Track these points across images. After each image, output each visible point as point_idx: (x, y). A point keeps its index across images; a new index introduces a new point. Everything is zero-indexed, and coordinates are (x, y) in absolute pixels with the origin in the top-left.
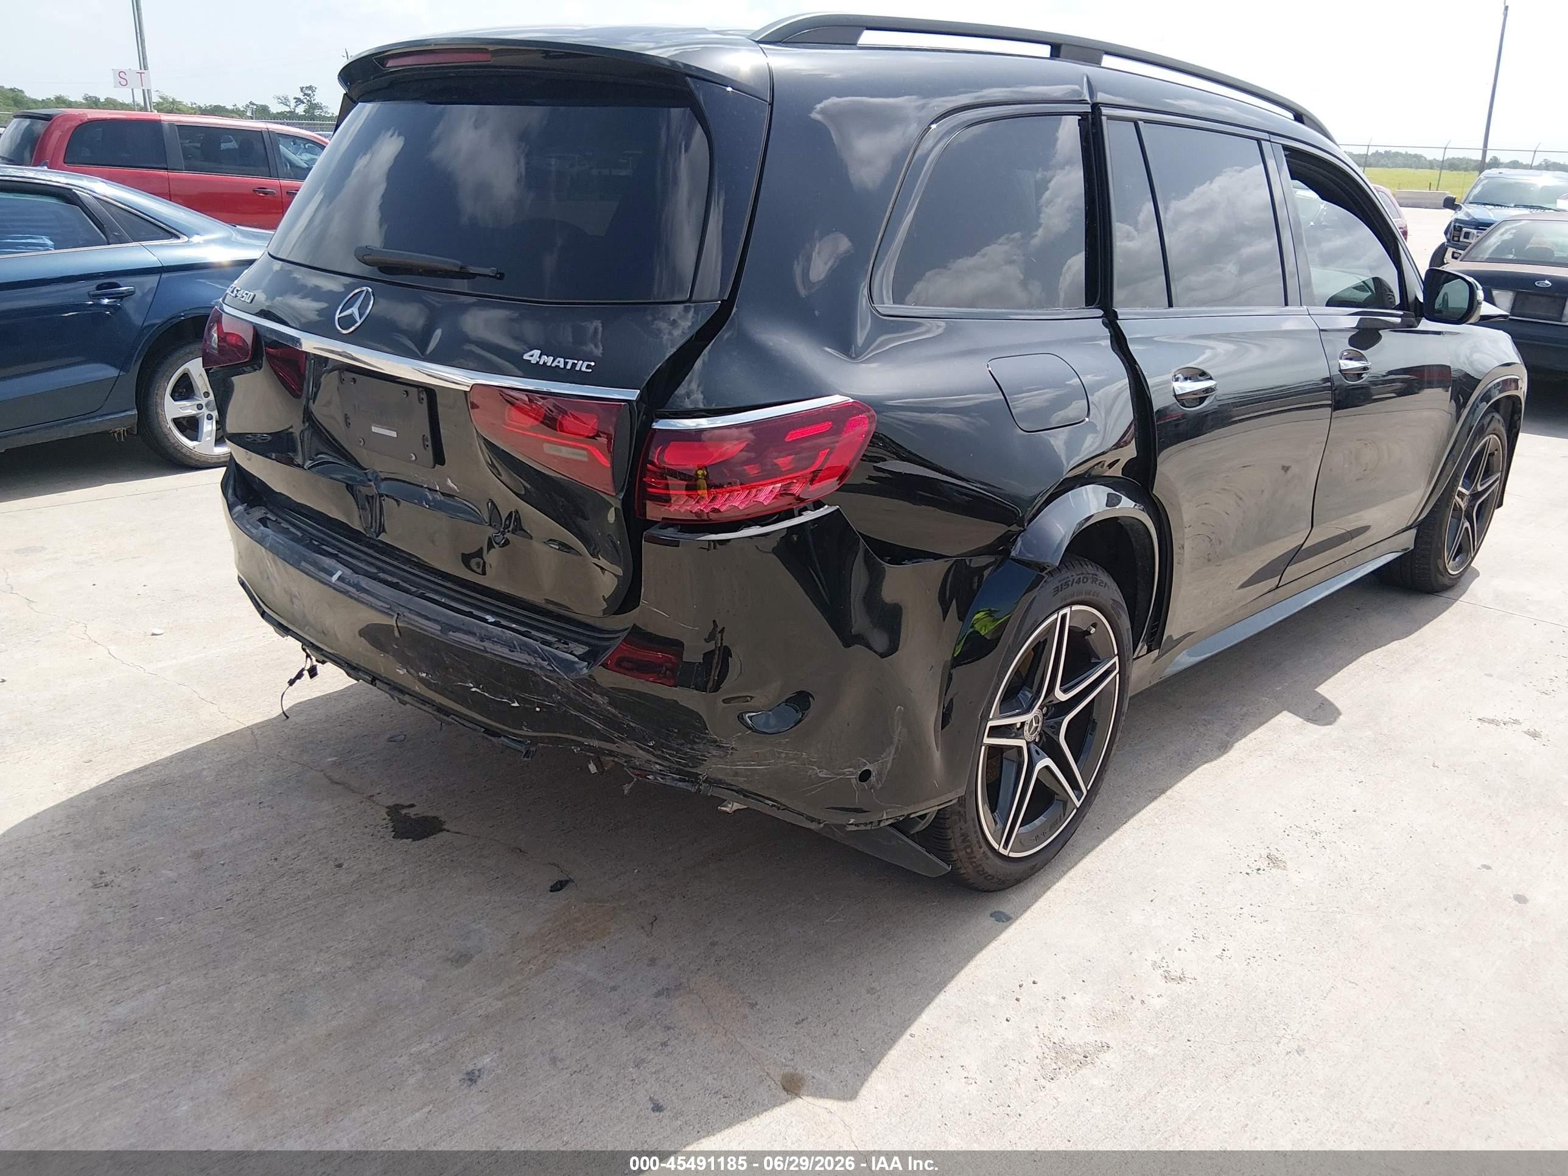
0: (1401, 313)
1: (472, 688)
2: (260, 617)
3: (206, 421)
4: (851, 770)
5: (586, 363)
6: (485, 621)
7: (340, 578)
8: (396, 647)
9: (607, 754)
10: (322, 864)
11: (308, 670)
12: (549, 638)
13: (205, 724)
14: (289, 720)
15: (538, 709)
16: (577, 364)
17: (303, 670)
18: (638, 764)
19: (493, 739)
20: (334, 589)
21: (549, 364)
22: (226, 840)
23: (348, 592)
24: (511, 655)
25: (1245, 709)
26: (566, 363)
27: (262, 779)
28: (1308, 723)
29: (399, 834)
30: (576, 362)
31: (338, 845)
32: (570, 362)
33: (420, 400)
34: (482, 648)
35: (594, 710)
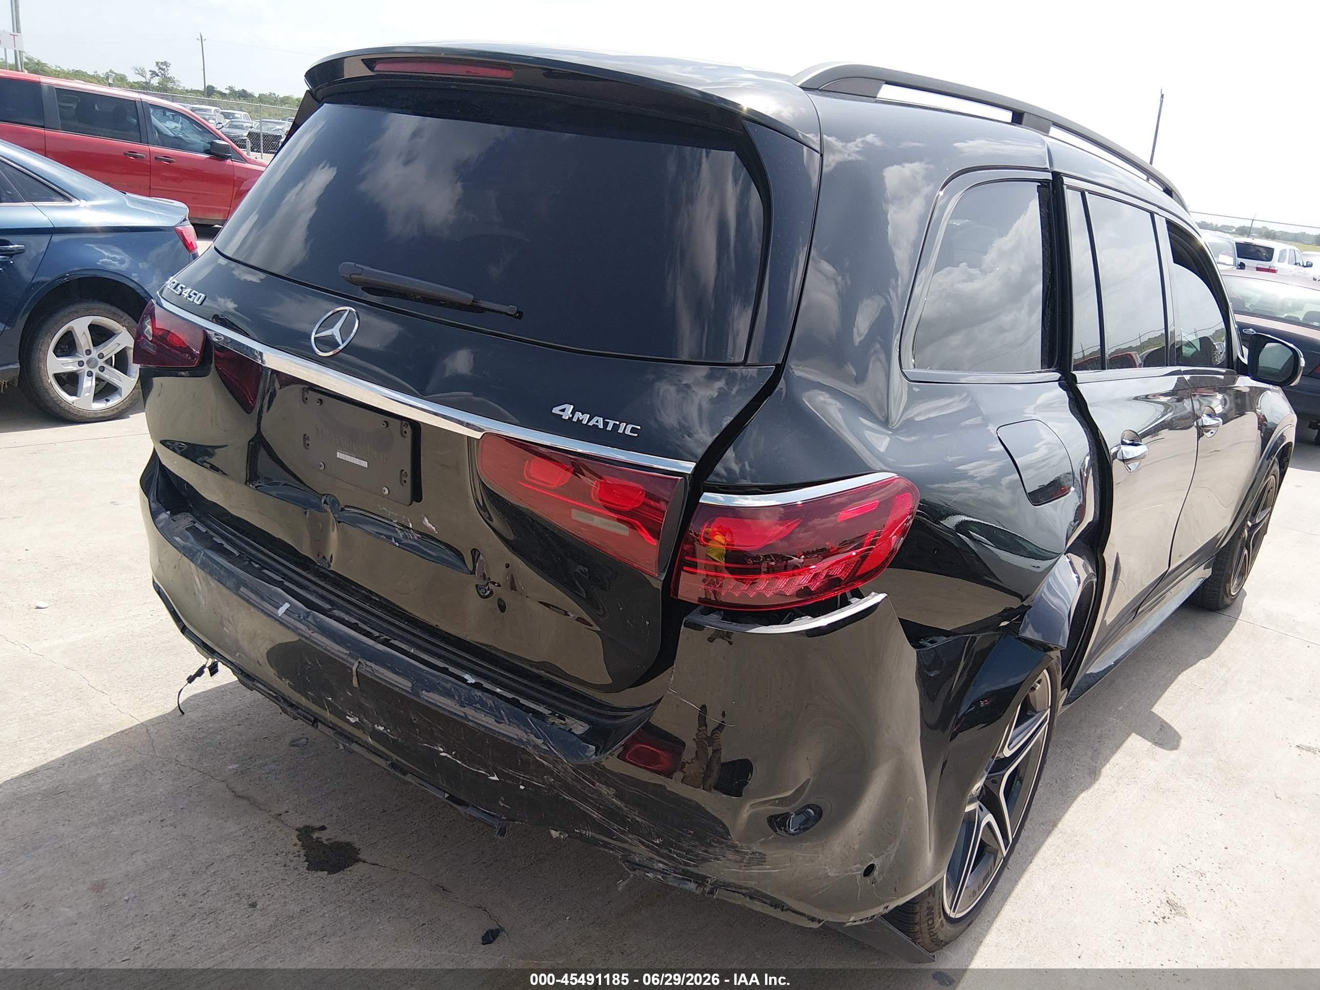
0: (1224, 371)
1: (441, 752)
2: (179, 631)
3: (86, 377)
4: (857, 866)
5: (630, 427)
6: (465, 681)
7: (287, 612)
8: (350, 694)
9: (601, 845)
10: (235, 902)
11: (208, 667)
12: (541, 709)
13: (97, 718)
14: (185, 717)
15: (522, 787)
16: (619, 425)
17: (204, 667)
18: (637, 859)
19: (458, 807)
20: (281, 623)
21: (585, 422)
22: (129, 868)
23: (297, 628)
24: (497, 727)
25: (1099, 731)
26: (606, 424)
27: (161, 790)
28: (1157, 747)
29: (314, 865)
30: (618, 423)
31: (249, 878)
32: (611, 423)
33: (403, 434)
34: (463, 715)
35: (592, 799)
